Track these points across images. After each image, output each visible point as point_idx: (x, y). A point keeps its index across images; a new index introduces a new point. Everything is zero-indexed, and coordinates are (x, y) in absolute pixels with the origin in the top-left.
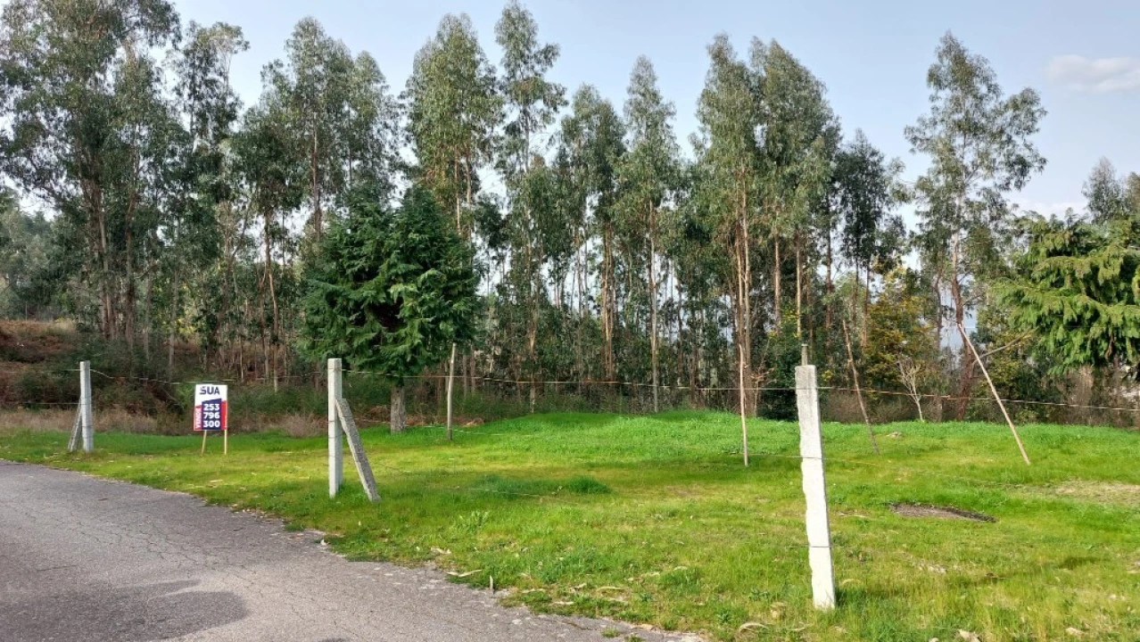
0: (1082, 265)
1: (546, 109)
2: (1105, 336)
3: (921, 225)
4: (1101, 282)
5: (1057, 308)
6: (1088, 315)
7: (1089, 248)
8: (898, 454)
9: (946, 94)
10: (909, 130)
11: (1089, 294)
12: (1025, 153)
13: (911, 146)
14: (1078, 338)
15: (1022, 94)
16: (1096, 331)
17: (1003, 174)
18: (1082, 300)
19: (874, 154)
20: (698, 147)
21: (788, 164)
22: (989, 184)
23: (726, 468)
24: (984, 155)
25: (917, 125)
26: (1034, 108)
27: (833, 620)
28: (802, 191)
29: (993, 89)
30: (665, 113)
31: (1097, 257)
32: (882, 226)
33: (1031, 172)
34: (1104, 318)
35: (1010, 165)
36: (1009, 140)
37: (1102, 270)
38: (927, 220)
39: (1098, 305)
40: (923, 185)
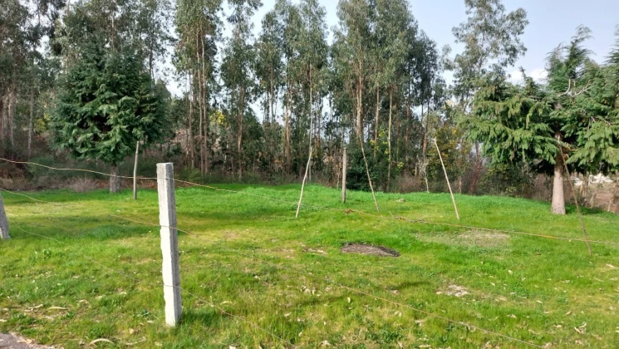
0: (499, 106)
1: (249, 6)
2: (511, 147)
3: (455, 82)
6: (503, 135)
9: (475, 9)
10: (454, 29)
12: (516, 45)
13: (455, 38)
14: (497, 149)
15: (517, 11)
16: (507, 144)
17: (504, 56)
19: (430, 43)
20: (338, 34)
21: (387, 46)
22: (495, 61)
24: (494, 45)
25: (460, 27)
26: (523, 20)
28: (391, 61)
29: (501, 8)
30: (321, 13)
32: (433, 83)
33: (518, 55)
34: (510, 137)
35: (507, 51)
36: (508, 37)
38: (458, 79)
39: (509, 130)
40: (460, 60)
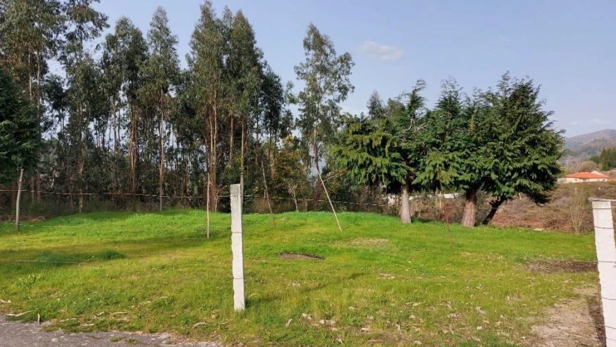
0: (366, 139)
1: (94, 27)
2: (374, 172)
3: (301, 116)
4: (373, 147)
5: (355, 158)
6: (368, 162)
7: (370, 131)
8: (285, 228)
9: (312, 52)
10: (296, 68)
11: (369, 152)
12: (345, 83)
13: (297, 76)
14: (363, 173)
15: (345, 55)
16: (370, 169)
17: (337, 94)
18: (366, 155)
19: (276, 77)
20: (190, 62)
21: (239, 78)
22: (331, 98)
23: (197, 239)
24: (328, 84)
25: (300, 66)
26: (350, 62)
27: (243, 315)
28: (246, 93)
29: (333, 51)
30: (172, 41)
31: (373, 135)
32: (283, 115)
33: (349, 93)
34: (374, 164)
35: (340, 89)
36: (340, 78)
37: (374, 141)
38: (303, 114)
39: (372, 158)
40: (302, 96)
